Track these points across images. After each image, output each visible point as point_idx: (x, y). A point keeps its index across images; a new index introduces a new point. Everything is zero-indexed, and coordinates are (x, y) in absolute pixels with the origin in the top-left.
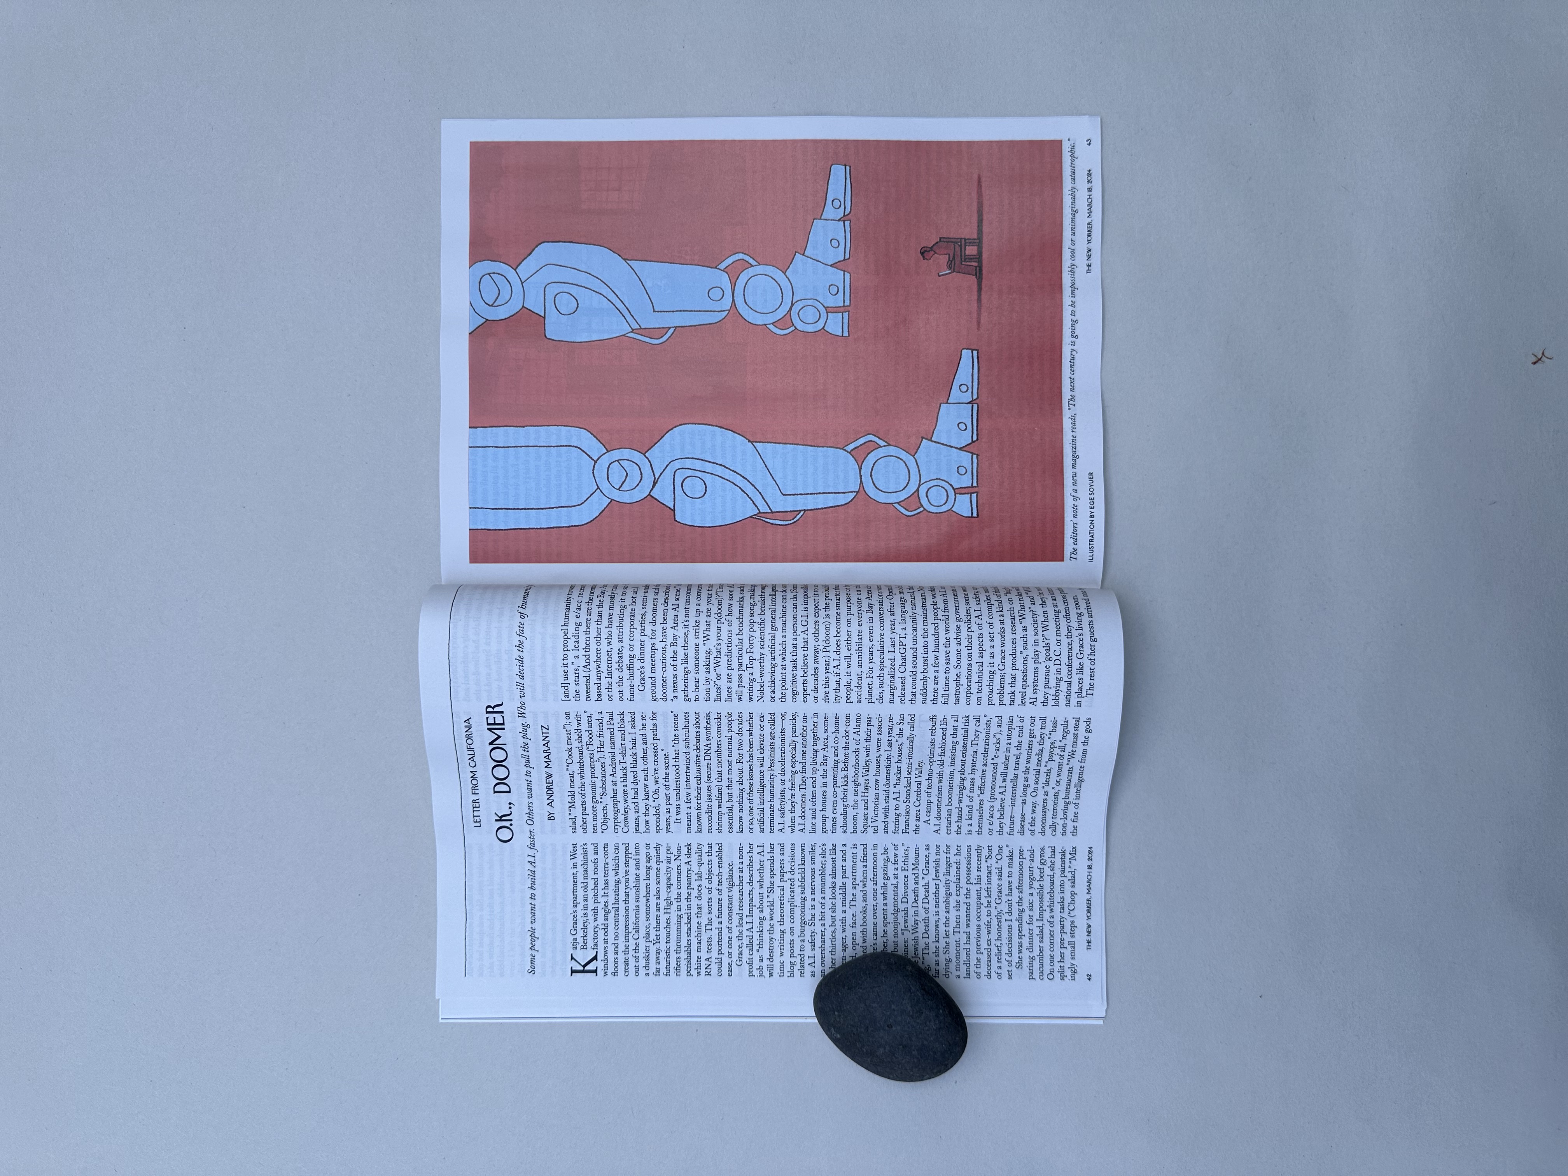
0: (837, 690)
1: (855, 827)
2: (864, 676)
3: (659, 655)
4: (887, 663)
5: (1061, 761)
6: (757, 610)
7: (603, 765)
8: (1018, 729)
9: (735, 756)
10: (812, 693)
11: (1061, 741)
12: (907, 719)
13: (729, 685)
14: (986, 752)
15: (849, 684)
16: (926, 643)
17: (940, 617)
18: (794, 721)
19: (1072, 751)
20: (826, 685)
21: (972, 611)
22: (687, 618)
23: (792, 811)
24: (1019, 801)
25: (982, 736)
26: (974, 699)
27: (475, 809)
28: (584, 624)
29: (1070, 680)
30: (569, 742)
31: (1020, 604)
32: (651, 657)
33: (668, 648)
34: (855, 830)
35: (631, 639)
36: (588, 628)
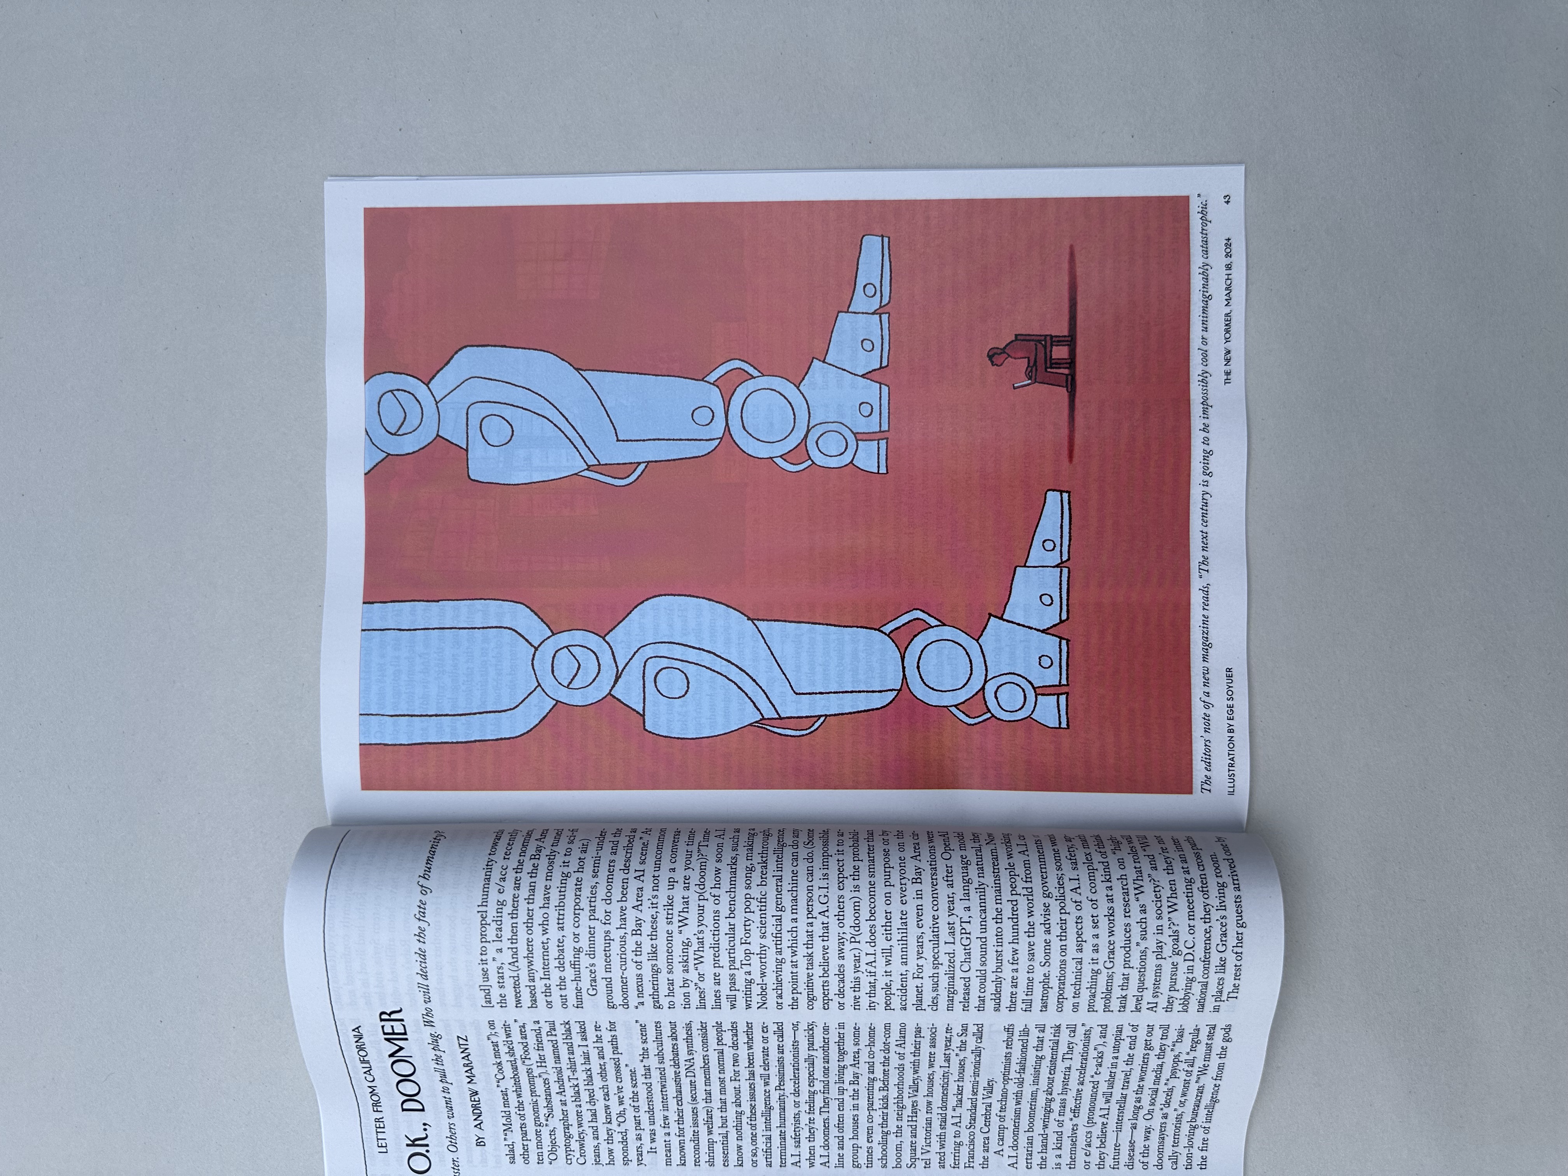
0: (871, 994)
1: (899, 1160)
2: (910, 976)
3: (615, 947)
4: (944, 959)
5: (1188, 1079)
6: (756, 877)
7: (546, 1082)
8: (1129, 1040)
9: (729, 1073)
10: (836, 999)
11: (1188, 1053)
12: (972, 1029)
13: (717, 988)
14: (1083, 1069)
15: (888, 987)
16: (999, 930)
17: (1019, 890)
18: (811, 1032)
19: (1204, 1065)
20: (856, 988)
21: (1066, 880)
22: (655, 893)
23: (811, 1137)
24: (1127, 1125)
25: (1078, 1049)
26: (1068, 1005)
27: (379, 1130)
28: (510, 903)
29: (1206, 980)
30: (497, 1054)
31: (1135, 868)
32: (605, 951)
33: (629, 937)
34: (898, 1163)
35: (576, 925)
36: (515, 908)
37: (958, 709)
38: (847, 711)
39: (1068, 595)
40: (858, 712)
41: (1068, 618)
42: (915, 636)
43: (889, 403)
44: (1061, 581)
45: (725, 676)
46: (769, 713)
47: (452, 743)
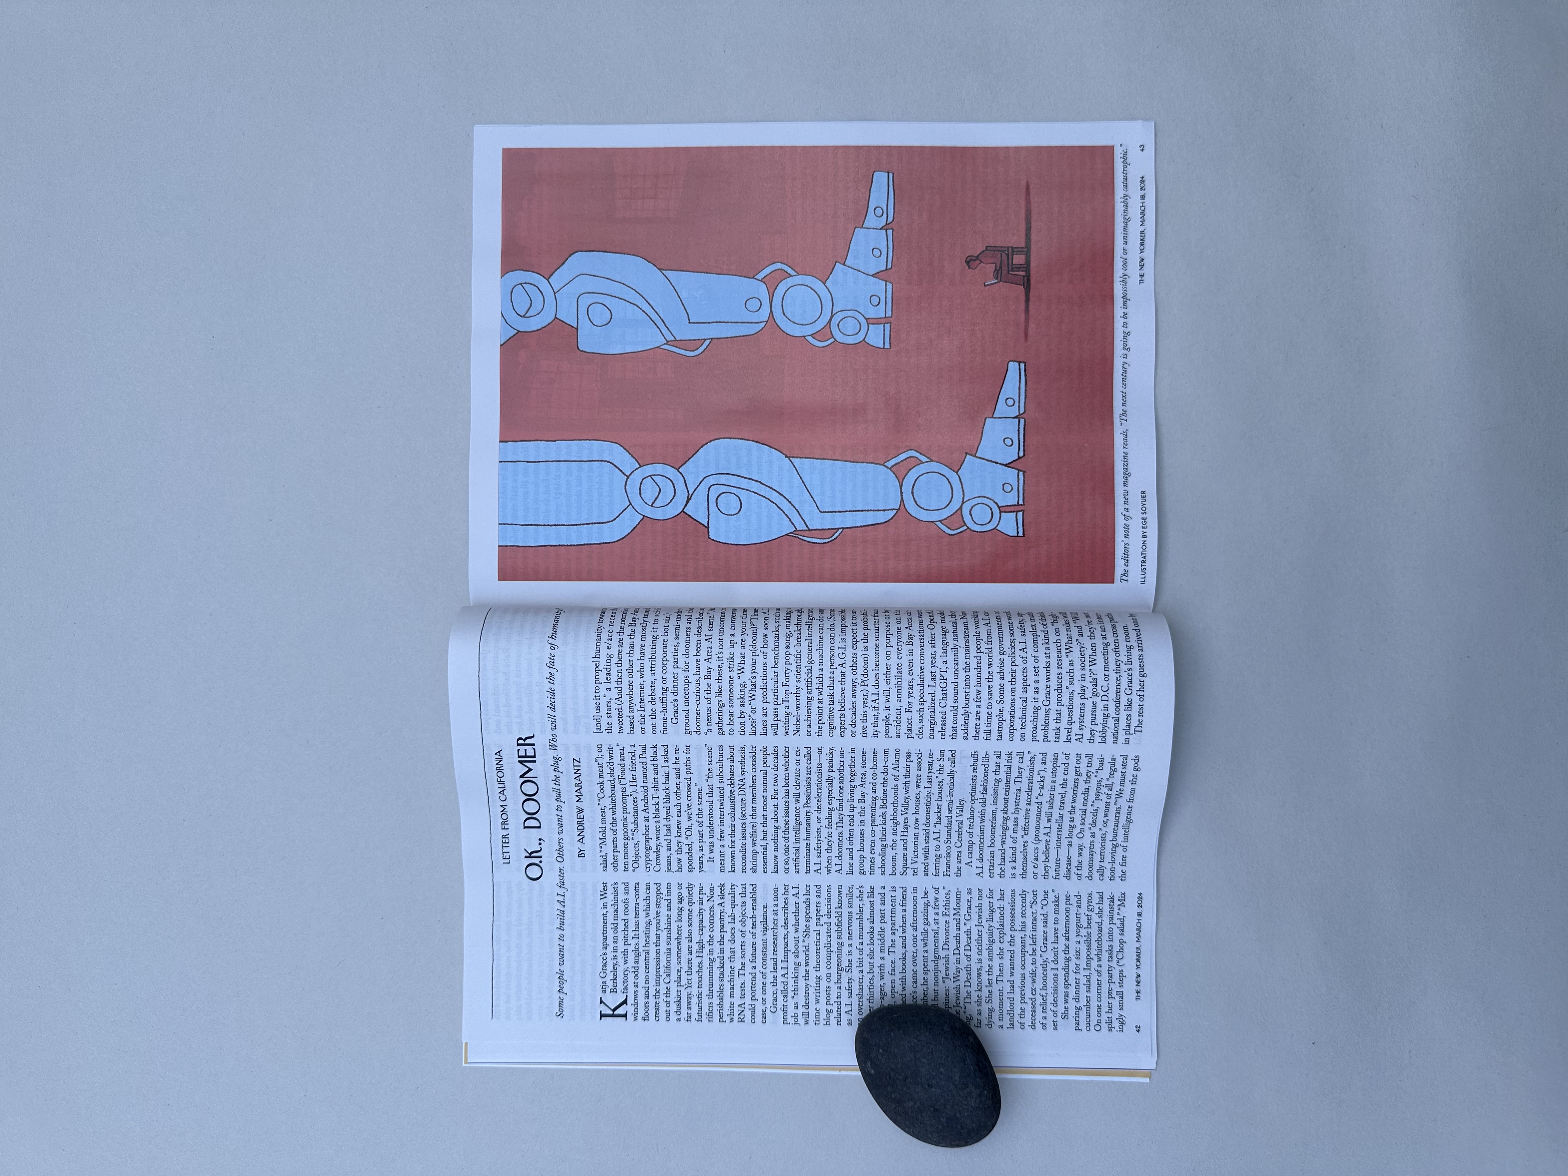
0: (875, 725)
1: (894, 869)
2: (903, 710)
3: (692, 688)
4: (927, 698)
5: (1108, 801)
6: (793, 641)
7: (635, 800)
8: (1063, 766)
9: (770, 792)
10: (850, 728)
11: (1108, 780)
12: (948, 755)
13: (765, 718)
14: (1030, 790)
15: (887, 718)
16: (968, 677)
17: (982, 649)
18: (831, 756)
19: (1120, 790)
20: (864, 719)
21: (1017, 642)
22: (721, 650)
23: (829, 850)
24: (1064, 843)
25: (1026, 774)
26: (1017, 735)
27: (504, 845)
28: (616, 656)
29: (1117, 716)
30: (601, 776)
31: (1067, 635)
32: (685, 690)
33: (702, 680)
34: (894, 871)
35: (664, 671)
36: (620, 659)
37: (942, 523)
38: (859, 525)
39: (1024, 439)
40: (867, 526)
41: (1024, 455)
42: (910, 470)
43: (892, 296)
44: (1019, 428)
45: (769, 499)
46: (801, 526)
47: (567, 545)
